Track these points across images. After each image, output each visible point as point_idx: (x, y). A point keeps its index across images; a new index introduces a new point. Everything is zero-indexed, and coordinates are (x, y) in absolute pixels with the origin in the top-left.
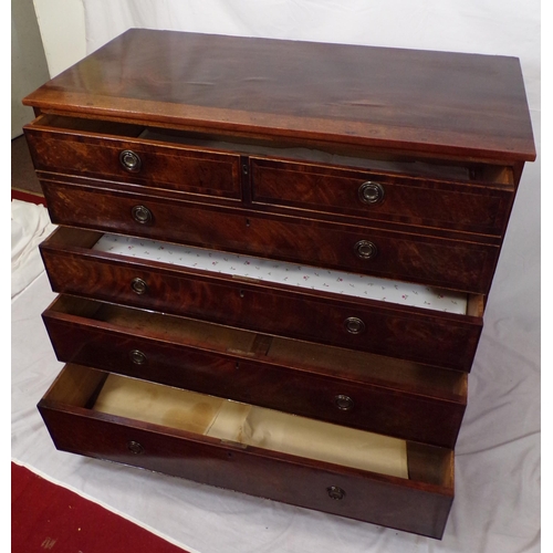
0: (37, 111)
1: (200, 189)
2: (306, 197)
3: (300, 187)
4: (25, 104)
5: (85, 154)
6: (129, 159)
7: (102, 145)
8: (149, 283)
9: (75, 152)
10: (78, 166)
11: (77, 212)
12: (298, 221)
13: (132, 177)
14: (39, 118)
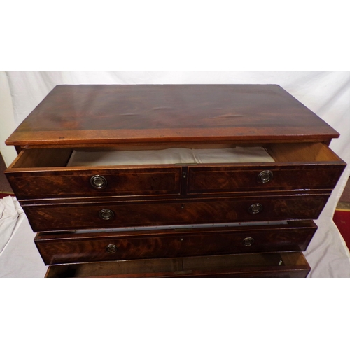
0: (18, 148)
1: (151, 192)
2: (224, 185)
3: (221, 180)
4: (8, 144)
5: (61, 182)
6: (98, 181)
7: (75, 175)
8: (119, 246)
9: (52, 183)
10: (55, 192)
11: (55, 221)
12: (216, 200)
13: (100, 192)
14: (21, 152)
